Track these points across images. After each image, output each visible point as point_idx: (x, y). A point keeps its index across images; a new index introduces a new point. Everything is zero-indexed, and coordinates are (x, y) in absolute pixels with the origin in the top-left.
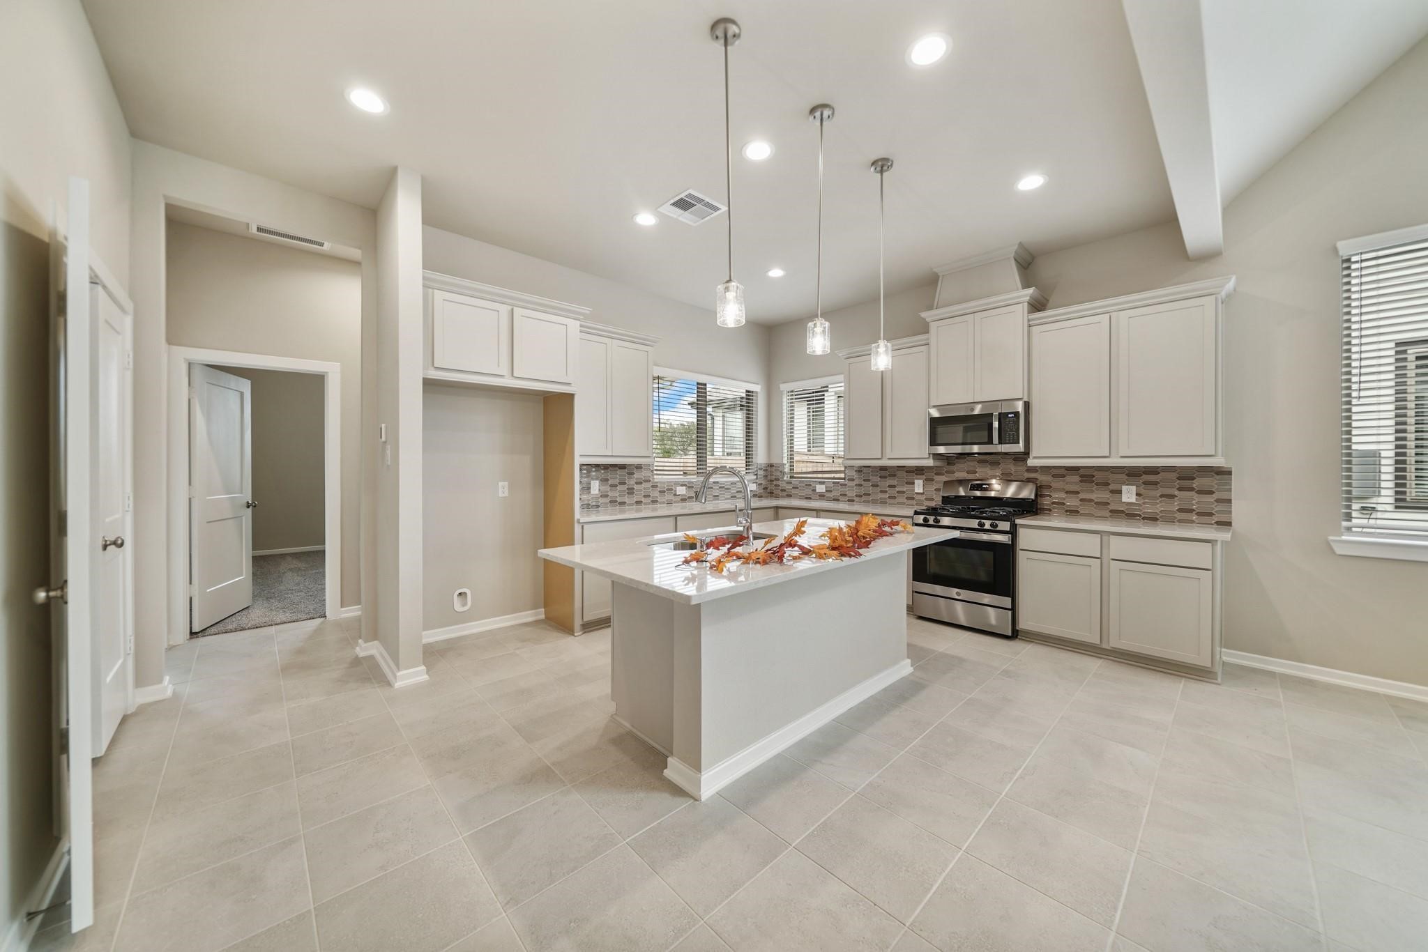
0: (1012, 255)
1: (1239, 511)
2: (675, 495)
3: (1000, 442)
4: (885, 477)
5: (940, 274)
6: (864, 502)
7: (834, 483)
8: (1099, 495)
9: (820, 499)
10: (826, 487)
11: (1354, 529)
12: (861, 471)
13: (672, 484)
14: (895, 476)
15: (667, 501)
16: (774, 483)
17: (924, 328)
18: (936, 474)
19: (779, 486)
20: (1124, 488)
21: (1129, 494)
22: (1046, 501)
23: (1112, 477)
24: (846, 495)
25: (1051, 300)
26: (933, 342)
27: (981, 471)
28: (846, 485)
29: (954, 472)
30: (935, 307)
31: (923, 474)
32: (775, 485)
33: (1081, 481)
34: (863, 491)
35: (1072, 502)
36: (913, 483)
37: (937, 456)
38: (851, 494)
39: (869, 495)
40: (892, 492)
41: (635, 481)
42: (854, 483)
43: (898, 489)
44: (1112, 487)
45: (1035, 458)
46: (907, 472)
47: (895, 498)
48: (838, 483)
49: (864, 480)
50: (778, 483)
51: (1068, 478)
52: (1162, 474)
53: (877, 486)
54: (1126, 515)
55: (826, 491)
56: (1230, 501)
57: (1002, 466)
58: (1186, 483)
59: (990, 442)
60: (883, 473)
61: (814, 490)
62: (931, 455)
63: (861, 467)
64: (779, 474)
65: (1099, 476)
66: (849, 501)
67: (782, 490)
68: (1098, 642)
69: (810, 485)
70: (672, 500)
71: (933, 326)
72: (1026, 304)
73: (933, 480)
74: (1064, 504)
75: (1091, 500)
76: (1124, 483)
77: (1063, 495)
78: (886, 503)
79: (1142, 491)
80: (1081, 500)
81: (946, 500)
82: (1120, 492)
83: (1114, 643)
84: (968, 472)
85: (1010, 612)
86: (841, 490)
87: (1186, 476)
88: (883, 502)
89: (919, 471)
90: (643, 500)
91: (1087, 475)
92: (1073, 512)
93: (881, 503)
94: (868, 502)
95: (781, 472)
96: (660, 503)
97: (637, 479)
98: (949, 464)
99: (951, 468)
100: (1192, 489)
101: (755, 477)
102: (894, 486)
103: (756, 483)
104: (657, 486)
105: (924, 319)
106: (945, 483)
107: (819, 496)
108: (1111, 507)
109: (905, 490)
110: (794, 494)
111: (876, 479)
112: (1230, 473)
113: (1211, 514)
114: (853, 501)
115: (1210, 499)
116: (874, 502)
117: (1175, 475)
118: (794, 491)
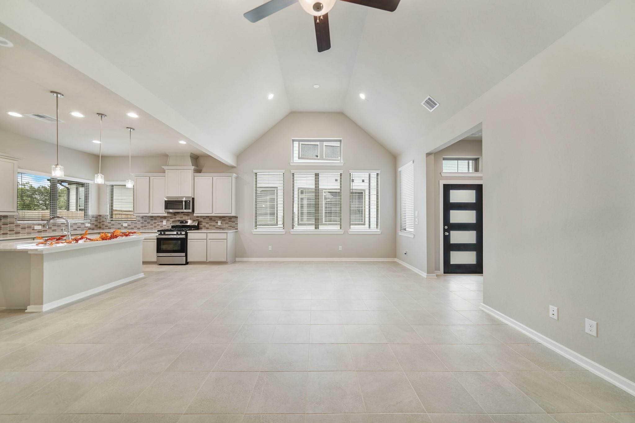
0: (189, 155)
1: (240, 226)
2: (33, 229)
3: (185, 209)
4: (153, 220)
5: (169, 155)
6: (144, 229)
7: (131, 222)
8: (213, 223)
9: (125, 229)
10: (128, 224)
11: (257, 229)
12: (143, 218)
13: (31, 224)
14: (156, 219)
15: (27, 232)
16: (102, 223)
17: (164, 172)
18: (170, 218)
19: (104, 224)
20: (218, 221)
21: (219, 223)
22: (201, 226)
23: (216, 219)
24: (136, 227)
25: (203, 170)
26: (166, 176)
27: (185, 218)
28: (136, 223)
29: (176, 218)
30: (167, 165)
31: (166, 219)
32: (102, 224)
33: (210, 220)
34: (143, 225)
35: (207, 226)
36: (163, 222)
37: (168, 213)
38: (139, 226)
39: (146, 226)
40: (156, 225)
41: (2, 223)
42: (140, 222)
43: (157, 224)
44: (216, 221)
45: (196, 214)
46: (160, 218)
47: (156, 227)
48: (133, 222)
49: (144, 221)
50: (103, 223)
51: (206, 219)
52: (226, 218)
53: (149, 223)
54: (219, 228)
55: (128, 226)
56: (237, 224)
57: (190, 216)
58: (230, 220)
59: (182, 209)
60: (152, 218)
61: (122, 226)
62: (166, 213)
63: (143, 216)
64: (104, 219)
65: (213, 218)
66: (138, 229)
67: (105, 226)
68: (205, 260)
69: (120, 224)
70: (31, 232)
71: (166, 171)
72: (193, 170)
73: (169, 220)
74: (205, 226)
75: (211, 225)
76: (218, 220)
77: (205, 224)
78: (153, 229)
79: (222, 222)
80: (210, 225)
81: (172, 227)
82: (218, 223)
83: (209, 260)
84: (180, 218)
85: (185, 257)
86: (134, 225)
87: (230, 218)
88: (152, 229)
89: (165, 217)
90: (8, 232)
91: (211, 218)
92: (208, 228)
93: (151, 229)
94: (146, 229)
95: (106, 218)
96: (22, 234)
97: (3, 222)
98: (174, 215)
99: (175, 216)
100: (231, 221)
101: (90, 221)
102: (156, 223)
103: (90, 223)
104: (20, 226)
105: (163, 169)
106: (173, 221)
107: (125, 227)
108: (216, 227)
109: (160, 224)
110: (112, 227)
111: (149, 220)
112: (237, 217)
113: (234, 227)
114: (140, 229)
115: (234, 223)
116: (148, 229)
117: (228, 218)
118: (112, 226)
